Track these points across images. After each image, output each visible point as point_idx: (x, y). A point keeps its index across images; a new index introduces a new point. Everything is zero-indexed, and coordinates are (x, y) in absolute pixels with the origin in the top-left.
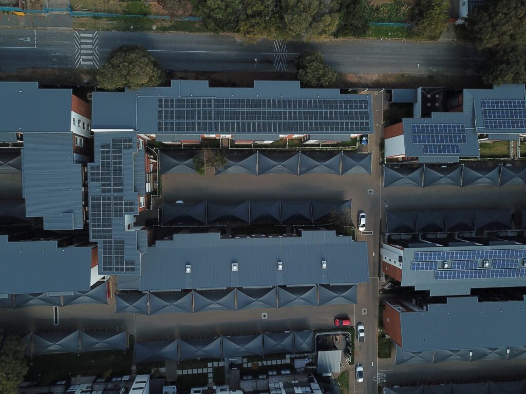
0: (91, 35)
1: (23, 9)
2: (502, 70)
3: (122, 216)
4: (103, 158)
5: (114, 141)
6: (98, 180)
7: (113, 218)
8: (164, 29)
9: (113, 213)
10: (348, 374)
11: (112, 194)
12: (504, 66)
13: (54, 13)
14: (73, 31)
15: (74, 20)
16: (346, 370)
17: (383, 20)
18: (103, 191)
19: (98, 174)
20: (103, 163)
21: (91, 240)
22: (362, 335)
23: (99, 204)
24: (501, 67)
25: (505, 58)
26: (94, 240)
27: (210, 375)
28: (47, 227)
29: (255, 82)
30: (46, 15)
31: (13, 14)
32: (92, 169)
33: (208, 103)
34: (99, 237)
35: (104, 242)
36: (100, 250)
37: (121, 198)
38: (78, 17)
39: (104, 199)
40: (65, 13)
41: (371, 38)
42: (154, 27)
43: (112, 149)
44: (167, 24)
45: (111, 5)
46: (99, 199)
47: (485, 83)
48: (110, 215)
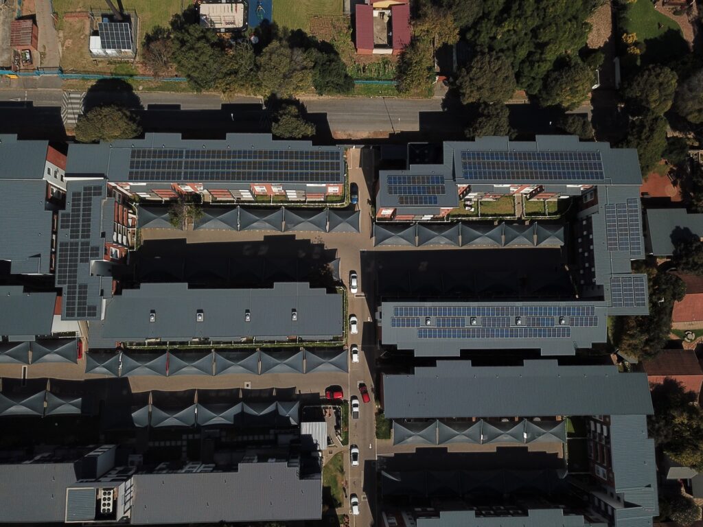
0: (79, 96)
1: (16, 72)
2: (480, 123)
3: (87, 261)
4: (73, 205)
5: (85, 189)
6: (67, 227)
7: (79, 263)
8: (150, 89)
9: (79, 258)
10: (342, 456)
11: (80, 240)
12: (483, 119)
13: (45, 75)
14: (62, 92)
15: (64, 82)
16: (340, 452)
17: (371, 79)
18: (72, 237)
19: (68, 221)
20: (73, 210)
21: (57, 286)
22: (356, 409)
23: (67, 250)
24: (480, 120)
25: (486, 112)
26: (59, 286)
27: (184, 449)
28: (14, 271)
29: (227, 134)
30: (37, 77)
31: (6, 77)
32: (63, 215)
33: (178, 153)
34: (64, 282)
35: (69, 287)
36: (65, 296)
37: (88, 244)
38: (68, 79)
39: (72, 244)
40: (55, 75)
41: (360, 96)
42: (141, 88)
43: (82, 197)
44: (152, 85)
45: (100, 68)
46: (66, 244)
47: (468, 136)
48: (76, 261)
